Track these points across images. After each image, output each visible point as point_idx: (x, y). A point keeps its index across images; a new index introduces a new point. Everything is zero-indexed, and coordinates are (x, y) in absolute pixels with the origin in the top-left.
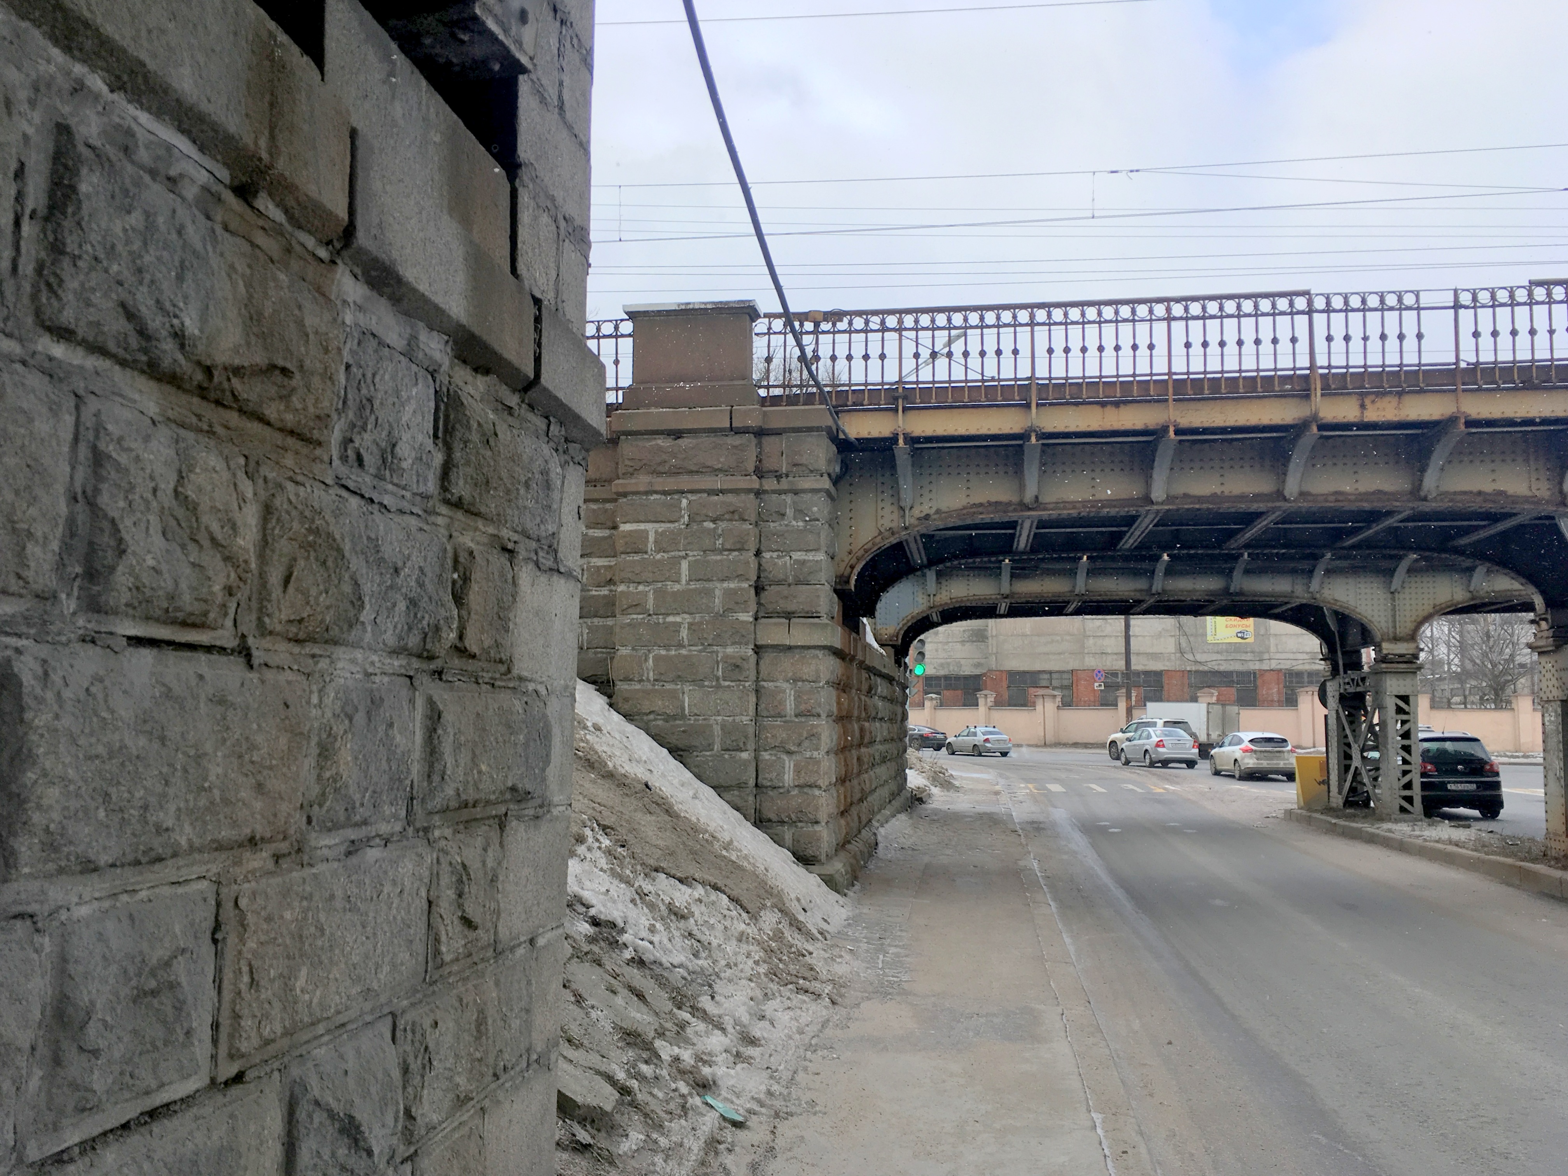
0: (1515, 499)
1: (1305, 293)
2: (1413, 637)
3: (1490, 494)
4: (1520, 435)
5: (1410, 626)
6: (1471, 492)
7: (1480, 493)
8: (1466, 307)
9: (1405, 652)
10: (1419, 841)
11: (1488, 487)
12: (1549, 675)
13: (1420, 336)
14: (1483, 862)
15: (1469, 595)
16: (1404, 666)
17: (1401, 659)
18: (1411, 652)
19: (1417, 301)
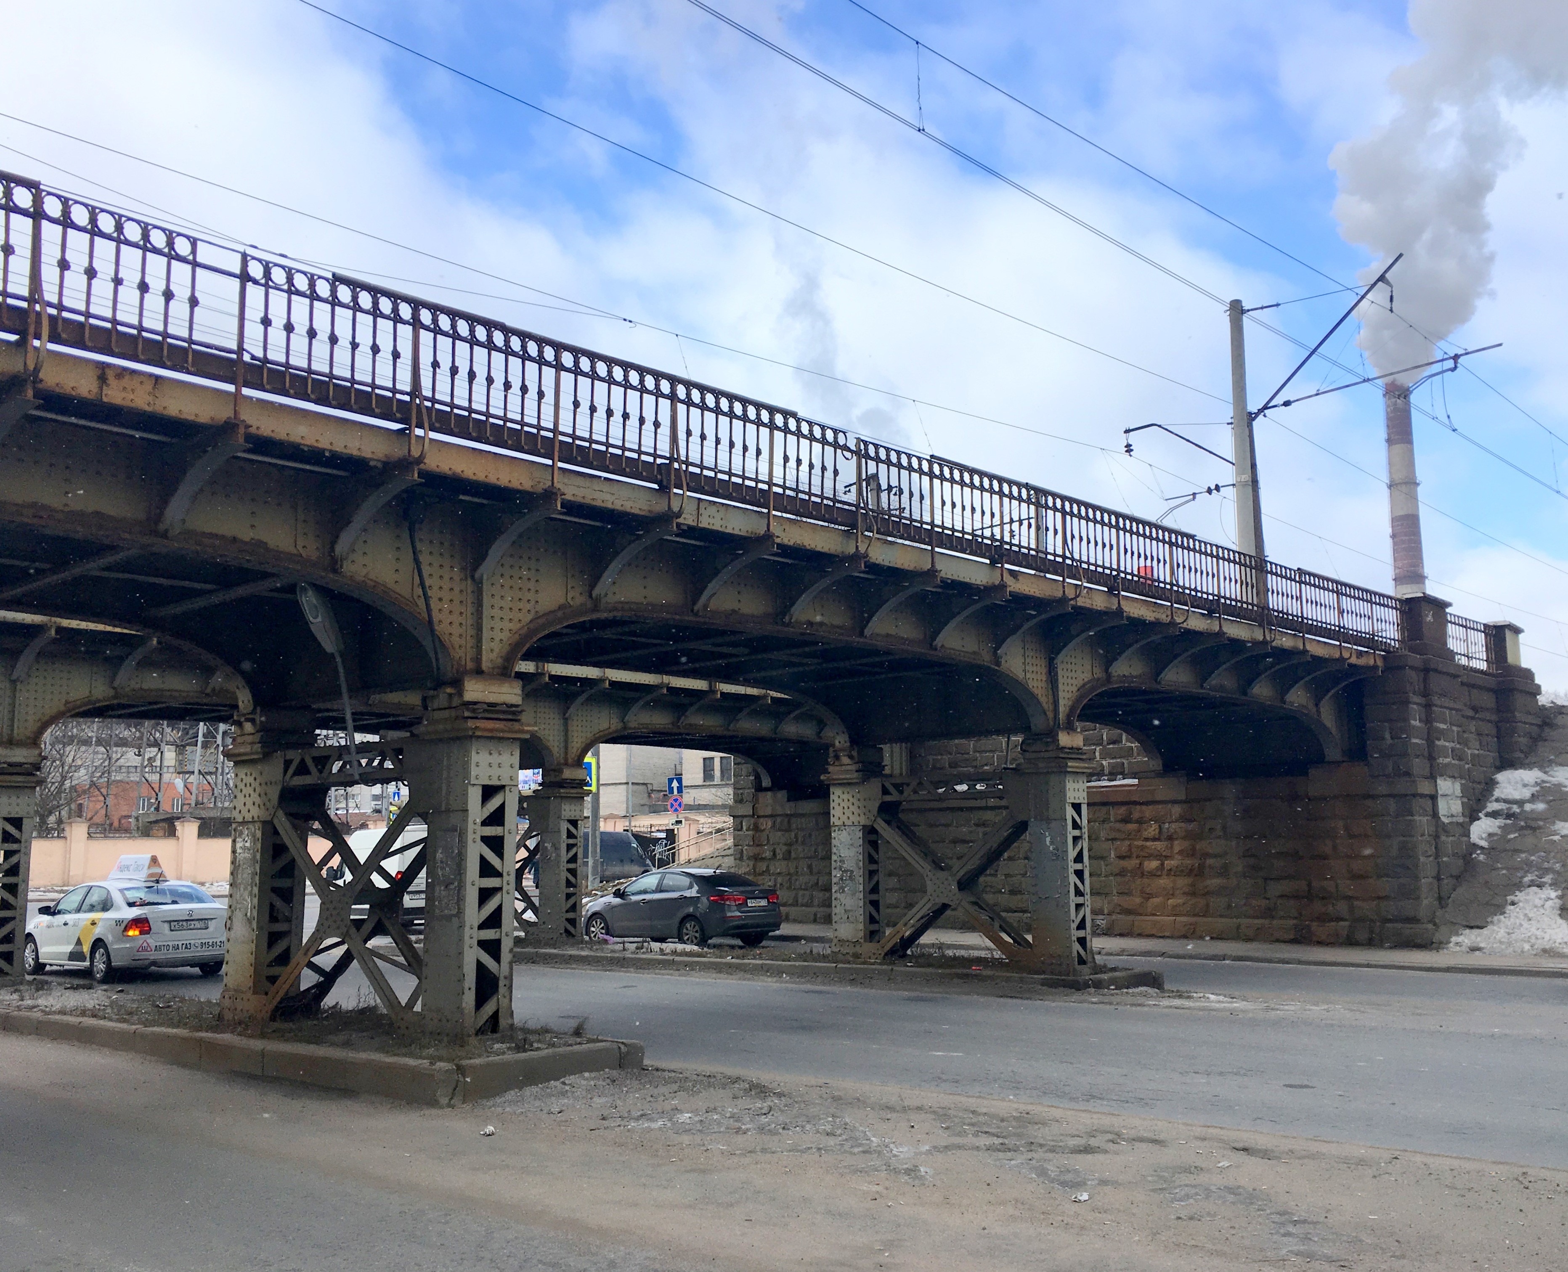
0: (278, 555)
1: (31, 185)
2: (34, 741)
3: (246, 543)
4: (292, 472)
5: (32, 726)
6: (223, 536)
7: (234, 539)
8: (256, 282)
9: (23, 760)
10: (36, 1015)
11: (246, 535)
12: (249, 790)
13: (194, 302)
14: (143, 1036)
15: (112, 693)
16: (20, 778)
17: (18, 770)
18: (31, 760)
19: (194, 252)
